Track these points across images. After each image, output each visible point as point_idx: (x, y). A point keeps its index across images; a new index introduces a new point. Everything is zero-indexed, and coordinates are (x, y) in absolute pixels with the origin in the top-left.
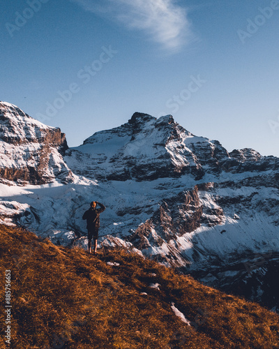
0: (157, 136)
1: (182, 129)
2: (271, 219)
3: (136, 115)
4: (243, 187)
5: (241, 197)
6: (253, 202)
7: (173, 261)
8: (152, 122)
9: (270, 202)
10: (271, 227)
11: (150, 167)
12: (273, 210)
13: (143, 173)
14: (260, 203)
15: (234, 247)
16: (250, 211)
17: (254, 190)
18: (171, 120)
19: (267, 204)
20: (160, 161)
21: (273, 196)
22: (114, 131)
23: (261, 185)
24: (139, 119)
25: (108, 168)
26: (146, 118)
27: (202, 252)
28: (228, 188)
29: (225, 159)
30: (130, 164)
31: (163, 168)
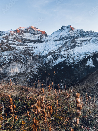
0: (67, 30)
1: (73, 28)
2: (96, 44)
3: (63, 26)
4: (88, 37)
5: (87, 40)
6: (91, 41)
7: (68, 55)
8: (66, 27)
9: (96, 40)
10: (96, 46)
11: (65, 37)
12: (97, 42)
13: (64, 39)
14: (93, 41)
15: (85, 51)
16: (90, 43)
17: (91, 38)
18: (70, 26)
19: (95, 41)
20: (68, 35)
21: (96, 39)
22: (58, 31)
23: (93, 36)
24: (63, 27)
25: (56, 39)
26: (65, 27)
27: (76, 53)
28: (84, 38)
29: (84, 33)
30: (61, 37)
31: (68, 37)
